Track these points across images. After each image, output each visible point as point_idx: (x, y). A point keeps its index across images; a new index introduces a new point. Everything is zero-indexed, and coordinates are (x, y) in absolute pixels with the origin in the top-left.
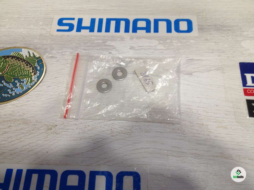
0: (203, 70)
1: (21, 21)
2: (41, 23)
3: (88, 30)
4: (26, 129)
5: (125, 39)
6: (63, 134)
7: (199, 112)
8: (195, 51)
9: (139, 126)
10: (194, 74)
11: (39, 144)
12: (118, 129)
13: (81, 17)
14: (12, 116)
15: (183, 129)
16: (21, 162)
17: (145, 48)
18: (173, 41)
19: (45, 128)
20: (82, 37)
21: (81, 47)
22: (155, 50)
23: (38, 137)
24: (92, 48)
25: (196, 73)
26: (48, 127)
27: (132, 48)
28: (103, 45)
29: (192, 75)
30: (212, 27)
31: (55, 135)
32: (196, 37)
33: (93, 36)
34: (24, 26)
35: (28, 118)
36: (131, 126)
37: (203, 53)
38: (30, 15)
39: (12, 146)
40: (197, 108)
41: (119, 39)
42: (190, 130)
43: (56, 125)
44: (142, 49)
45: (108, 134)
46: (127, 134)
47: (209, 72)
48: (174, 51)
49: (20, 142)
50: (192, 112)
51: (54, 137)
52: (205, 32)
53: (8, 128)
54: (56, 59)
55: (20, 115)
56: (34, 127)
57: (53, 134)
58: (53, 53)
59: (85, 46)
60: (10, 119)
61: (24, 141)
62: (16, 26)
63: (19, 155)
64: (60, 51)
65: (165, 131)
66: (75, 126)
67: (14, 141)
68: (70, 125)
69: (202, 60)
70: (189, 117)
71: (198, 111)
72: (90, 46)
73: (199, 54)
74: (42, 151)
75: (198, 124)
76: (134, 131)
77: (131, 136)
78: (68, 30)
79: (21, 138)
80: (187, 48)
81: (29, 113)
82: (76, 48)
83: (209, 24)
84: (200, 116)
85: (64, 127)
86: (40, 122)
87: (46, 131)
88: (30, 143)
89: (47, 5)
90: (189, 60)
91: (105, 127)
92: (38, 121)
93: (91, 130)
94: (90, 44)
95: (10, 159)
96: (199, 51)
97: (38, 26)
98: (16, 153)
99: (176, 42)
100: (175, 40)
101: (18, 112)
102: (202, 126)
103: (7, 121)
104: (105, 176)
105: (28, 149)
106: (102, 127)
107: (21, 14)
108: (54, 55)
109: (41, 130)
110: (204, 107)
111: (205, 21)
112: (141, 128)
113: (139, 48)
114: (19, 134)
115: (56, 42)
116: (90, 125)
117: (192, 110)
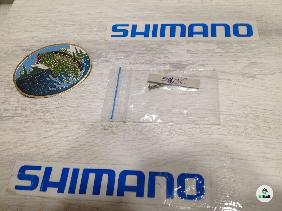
0: (267, 73)
1: (76, 28)
2: (95, 29)
3: (143, 36)
4: (82, 129)
5: (181, 43)
6: (120, 135)
7: (266, 115)
8: (257, 54)
9: (199, 128)
10: (257, 77)
11: (96, 144)
12: (177, 131)
13: (135, 23)
14: (68, 117)
15: (248, 132)
16: (78, 161)
17: (203, 52)
18: (233, 45)
19: (101, 128)
20: (136, 42)
21: (136, 52)
22: (214, 54)
23: (95, 137)
24: (147, 52)
25: (259, 76)
26: (105, 127)
27: (188, 52)
28: (158, 49)
29: (255, 77)
30: (274, 31)
31: (111, 135)
32: (258, 41)
33: (148, 41)
34: (78, 32)
35: (84, 118)
36: (191, 128)
37: (266, 56)
38: (84, 22)
39: (68, 145)
40: (262, 111)
41: (174, 43)
42: (256, 133)
43: (113, 125)
44: (199, 52)
45: (166, 136)
46: (187, 136)
47: (274, 75)
48: (234, 54)
49: (77, 141)
50: (258, 115)
51: (111, 137)
52: (267, 36)
53: (64, 128)
54: (111, 63)
55: (76, 115)
56: (91, 127)
57: (110, 134)
58: (107, 57)
59: (140, 51)
60: (66, 120)
61: (80, 140)
62: (70, 32)
63: (75, 154)
64: (114, 55)
65: (229, 133)
66: (131, 127)
67: (70, 140)
68: (127, 126)
69: (265, 63)
70: (254, 120)
71: (264, 113)
72: (144, 51)
73: (261, 57)
74: (99, 150)
75: (264, 127)
76: (194, 133)
77: (191, 138)
78: (122, 35)
79: (77, 137)
80: (248, 51)
81: (85, 113)
82: (131, 52)
83: (270, 29)
84: (266, 118)
85: (121, 128)
86: (97, 123)
87: (103, 131)
88: (87, 143)
89: (101, 13)
90: (250, 63)
91: (163, 128)
92: (95, 122)
93: (148, 132)
94: (145, 48)
95: (66, 159)
96: (262, 54)
97: (93, 32)
98: (72, 152)
99: (237, 46)
100: (235, 44)
101: (74, 113)
102: (270, 129)
103: (63, 121)
104: (166, 177)
105: (84, 148)
106: (160, 128)
107: (75, 21)
108: (109, 59)
109: (98, 130)
110: (270, 110)
111: (266, 25)
112: (201, 130)
113: (196, 52)
114: (75, 133)
115: (110, 47)
116: (147, 127)
117: (257, 112)
